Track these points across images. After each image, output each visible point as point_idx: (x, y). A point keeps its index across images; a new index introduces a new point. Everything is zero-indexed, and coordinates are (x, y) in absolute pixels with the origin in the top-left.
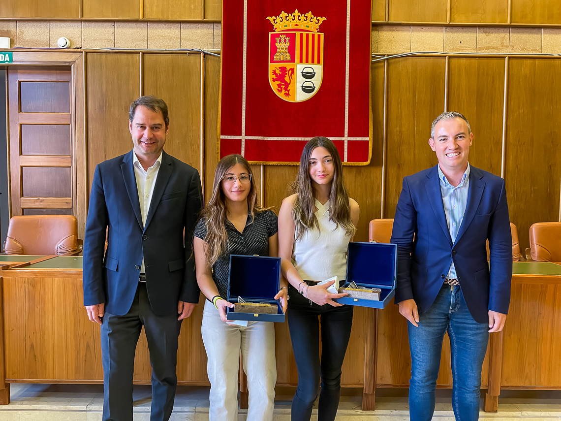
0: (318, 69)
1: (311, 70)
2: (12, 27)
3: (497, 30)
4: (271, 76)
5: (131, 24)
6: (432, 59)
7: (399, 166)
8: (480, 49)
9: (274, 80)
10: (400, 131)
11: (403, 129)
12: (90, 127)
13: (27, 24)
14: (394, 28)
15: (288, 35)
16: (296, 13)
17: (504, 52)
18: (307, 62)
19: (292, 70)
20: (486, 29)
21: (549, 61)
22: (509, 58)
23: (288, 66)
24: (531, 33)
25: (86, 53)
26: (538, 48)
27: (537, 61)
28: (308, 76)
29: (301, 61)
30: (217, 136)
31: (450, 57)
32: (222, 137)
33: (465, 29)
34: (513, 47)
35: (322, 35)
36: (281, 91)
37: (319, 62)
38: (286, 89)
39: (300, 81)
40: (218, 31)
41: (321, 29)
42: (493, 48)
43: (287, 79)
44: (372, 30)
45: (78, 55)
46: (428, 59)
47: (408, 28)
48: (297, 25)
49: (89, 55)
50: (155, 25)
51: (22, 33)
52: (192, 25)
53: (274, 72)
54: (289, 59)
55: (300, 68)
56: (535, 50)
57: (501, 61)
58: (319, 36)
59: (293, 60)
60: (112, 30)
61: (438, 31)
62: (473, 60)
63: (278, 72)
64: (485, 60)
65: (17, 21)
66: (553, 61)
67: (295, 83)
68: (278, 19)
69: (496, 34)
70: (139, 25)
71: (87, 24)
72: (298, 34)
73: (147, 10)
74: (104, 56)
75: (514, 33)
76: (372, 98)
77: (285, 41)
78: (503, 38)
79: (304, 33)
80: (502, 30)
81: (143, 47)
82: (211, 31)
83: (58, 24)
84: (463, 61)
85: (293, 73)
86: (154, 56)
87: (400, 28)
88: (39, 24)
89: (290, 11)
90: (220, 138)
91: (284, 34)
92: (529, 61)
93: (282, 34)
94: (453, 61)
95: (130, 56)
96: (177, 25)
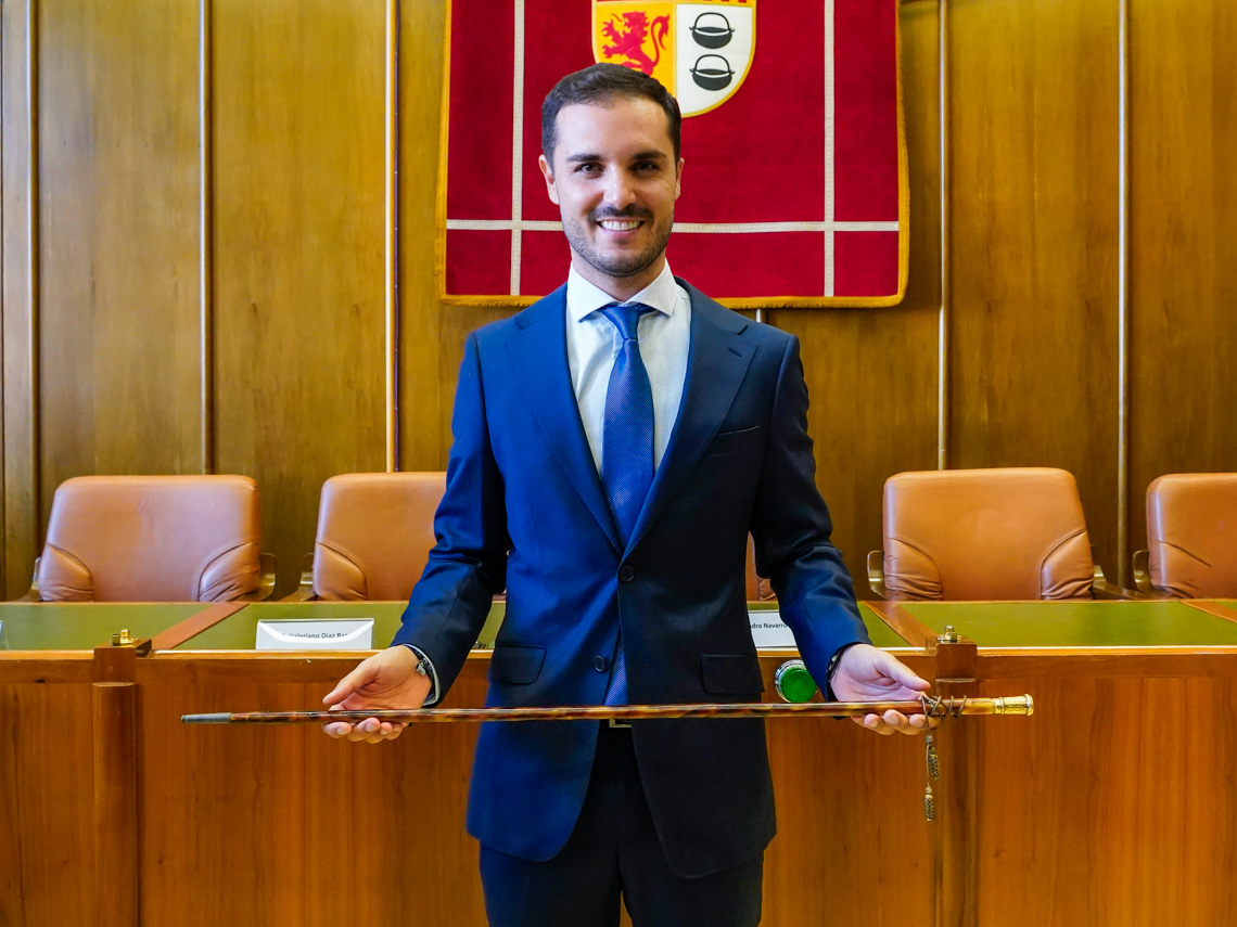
0: (742, 20)
1: (719, 23)
4: (599, 40)
7: (989, 309)
9: (609, 51)
10: (990, 203)
19: (664, 22)
23: (652, 9)
30: (438, 223)
32: (453, 224)
39: (686, 53)
53: (610, 29)
55: (686, 15)
63: (619, 27)
67: (672, 60)
76: (905, 103)
85: (665, 29)
90: (445, 225)
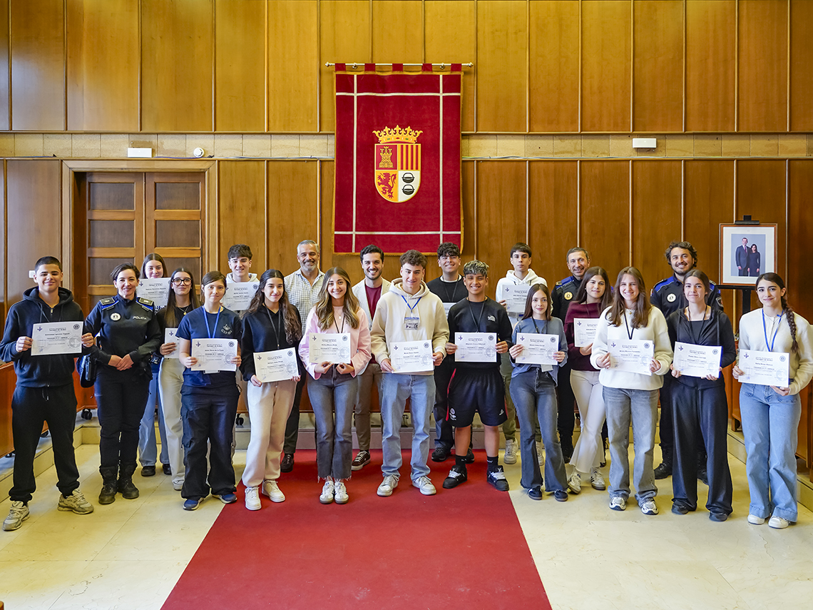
0: (417, 174)
1: (411, 176)
2: (153, 139)
3: (570, 137)
4: (377, 181)
5: (256, 136)
6: (515, 163)
8: (556, 153)
9: (379, 184)
10: (489, 224)
11: (492, 223)
12: (222, 224)
13: (166, 136)
14: (482, 137)
15: (390, 147)
16: (397, 128)
17: (577, 156)
18: (407, 169)
19: (395, 175)
20: (561, 137)
21: (615, 163)
22: (581, 161)
23: (391, 172)
24: (601, 139)
25: (219, 161)
26: (606, 152)
27: (605, 163)
28: (408, 180)
29: (402, 169)
30: (332, 232)
31: (530, 162)
32: (336, 233)
33: (543, 137)
34: (584, 151)
35: (420, 145)
36: (385, 193)
37: (417, 169)
38: (389, 191)
39: (401, 184)
40: (332, 141)
41: (418, 141)
42: (568, 152)
43: (390, 183)
44: (463, 139)
45: (211, 163)
46: (512, 163)
47: (495, 137)
48: (398, 138)
49: (221, 163)
50: (278, 136)
51: (162, 143)
52: (309, 136)
53: (379, 177)
54: (391, 166)
55: (400, 174)
56: (604, 153)
57: (575, 163)
58: (417, 146)
59: (395, 168)
60: (240, 141)
61: (519, 139)
62: (550, 164)
63: (382, 177)
64: (560, 164)
65: (157, 134)
66: (619, 163)
67: (397, 186)
68: (382, 133)
69: (570, 141)
70: (263, 136)
71: (219, 136)
72: (399, 145)
73: (271, 124)
74: (234, 163)
75: (585, 139)
77: (388, 151)
78: (577, 143)
79: (404, 145)
80: (574, 137)
81: (267, 155)
82: (326, 141)
83: (194, 136)
84: (543, 163)
85: (395, 178)
86: (277, 163)
87: (487, 136)
88: (177, 136)
89: (392, 127)
90: (334, 233)
91: (387, 146)
92: (598, 163)
93: (385, 146)
94: (533, 164)
95: (256, 163)
96: (297, 136)
